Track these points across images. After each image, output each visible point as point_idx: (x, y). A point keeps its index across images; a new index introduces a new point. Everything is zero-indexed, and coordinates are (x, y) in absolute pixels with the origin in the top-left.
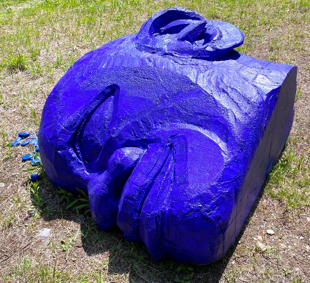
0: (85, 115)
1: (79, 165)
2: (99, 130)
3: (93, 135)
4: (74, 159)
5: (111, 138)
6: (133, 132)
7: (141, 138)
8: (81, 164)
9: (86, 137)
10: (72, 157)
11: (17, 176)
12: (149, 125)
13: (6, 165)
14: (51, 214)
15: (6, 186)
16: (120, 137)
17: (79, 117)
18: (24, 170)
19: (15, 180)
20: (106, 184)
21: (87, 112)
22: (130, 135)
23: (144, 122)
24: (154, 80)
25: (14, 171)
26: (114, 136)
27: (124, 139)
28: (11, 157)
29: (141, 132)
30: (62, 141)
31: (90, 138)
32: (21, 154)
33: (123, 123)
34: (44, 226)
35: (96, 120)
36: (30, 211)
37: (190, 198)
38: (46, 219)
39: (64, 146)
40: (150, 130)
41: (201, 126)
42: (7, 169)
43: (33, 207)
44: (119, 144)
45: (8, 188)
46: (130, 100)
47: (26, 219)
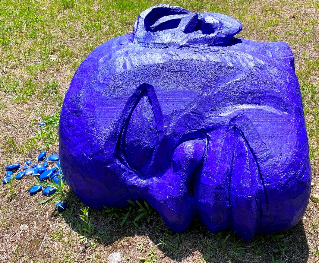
0: (124, 121)
1: (130, 174)
2: (144, 133)
3: (139, 139)
4: (123, 170)
5: (166, 137)
6: (187, 126)
7: (196, 129)
8: (132, 173)
9: (131, 143)
10: (121, 168)
11: (37, 212)
12: (200, 115)
13: (14, 205)
14: (108, 237)
15: (31, 227)
16: (174, 134)
17: (118, 125)
18: (40, 203)
19: (37, 217)
20: (183, 183)
21: (124, 118)
22: (184, 129)
23: (195, 113)
24: (187, 72)
25: (29, 208)
26: (168, 134)
27: (180, 135)
28: (13, 195)
29: (195, 124)
30: (109, 154)
31: (136, 144)
32: (24, 188)
33: (173, 119)
34: (109, 252)
35: (138, 124)
36: (82, 242)
37: (283, 169)
38: (106, 244)
39: (112, 159)
40: (204, 120)
41: (255, 104)
42: (19, 209)
43: (82, 237)
44: (175, 141)
45: (35, 227)
46: (171, 96)
47: (84, 252)
